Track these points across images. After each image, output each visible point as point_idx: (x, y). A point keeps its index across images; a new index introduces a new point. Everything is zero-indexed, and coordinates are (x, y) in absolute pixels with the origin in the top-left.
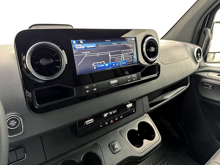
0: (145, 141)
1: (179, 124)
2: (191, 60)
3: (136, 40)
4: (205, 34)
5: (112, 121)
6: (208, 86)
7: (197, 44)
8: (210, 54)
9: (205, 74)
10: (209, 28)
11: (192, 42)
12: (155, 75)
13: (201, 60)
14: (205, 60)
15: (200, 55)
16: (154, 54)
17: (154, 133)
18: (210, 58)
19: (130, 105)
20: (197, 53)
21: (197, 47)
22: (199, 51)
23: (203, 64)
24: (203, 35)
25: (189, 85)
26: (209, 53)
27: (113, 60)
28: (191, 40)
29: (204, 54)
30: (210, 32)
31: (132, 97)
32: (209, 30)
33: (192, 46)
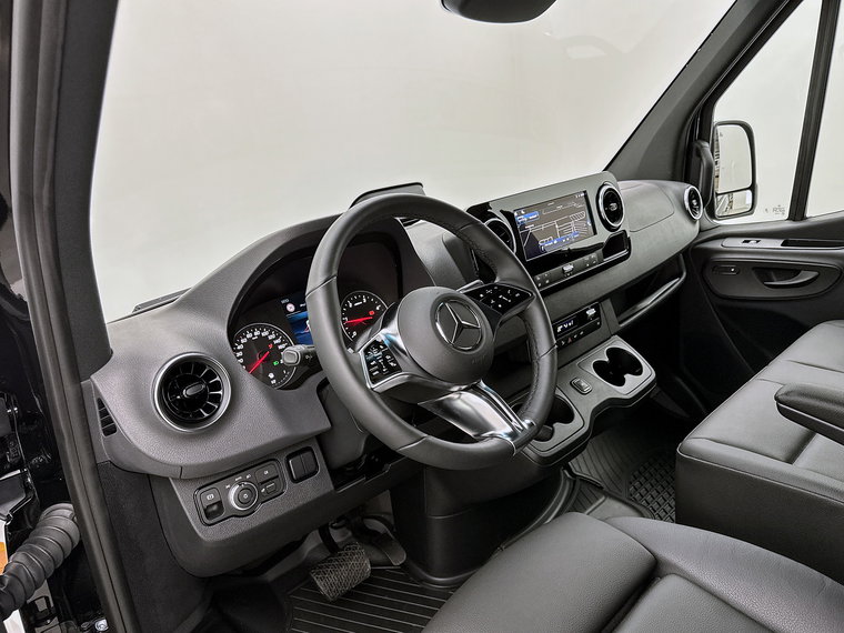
0: (628, 377)
1: (679, 380)
2: (679, 217)
3: (586, 196)
4: (699, 155)
5: (570, 340)
6: (728, 270)
7: (686, 180)
8: (719, 197)
9: (717, 245)
10: (704, 140)
11: (673, 178)
12: (623, 253)
13: (701, 213)
14: (711, 213)
15: (698, 204)
16: (616, 215)
17: (640, 366)
18: (721, 206)
19: (591, 312)
20: (690, 199)
21: (687, 188)
22: (693, 195)
23: (708, 222)
24: (695, 159)
25: (685, 274)
26: (717, 195)
27: (561, 233)
28: (669, 173)
29: (705, 199)
30: (709, 150)
31: (595, 295)
32: (706, 144)
33: (675, 186)
